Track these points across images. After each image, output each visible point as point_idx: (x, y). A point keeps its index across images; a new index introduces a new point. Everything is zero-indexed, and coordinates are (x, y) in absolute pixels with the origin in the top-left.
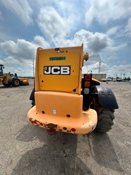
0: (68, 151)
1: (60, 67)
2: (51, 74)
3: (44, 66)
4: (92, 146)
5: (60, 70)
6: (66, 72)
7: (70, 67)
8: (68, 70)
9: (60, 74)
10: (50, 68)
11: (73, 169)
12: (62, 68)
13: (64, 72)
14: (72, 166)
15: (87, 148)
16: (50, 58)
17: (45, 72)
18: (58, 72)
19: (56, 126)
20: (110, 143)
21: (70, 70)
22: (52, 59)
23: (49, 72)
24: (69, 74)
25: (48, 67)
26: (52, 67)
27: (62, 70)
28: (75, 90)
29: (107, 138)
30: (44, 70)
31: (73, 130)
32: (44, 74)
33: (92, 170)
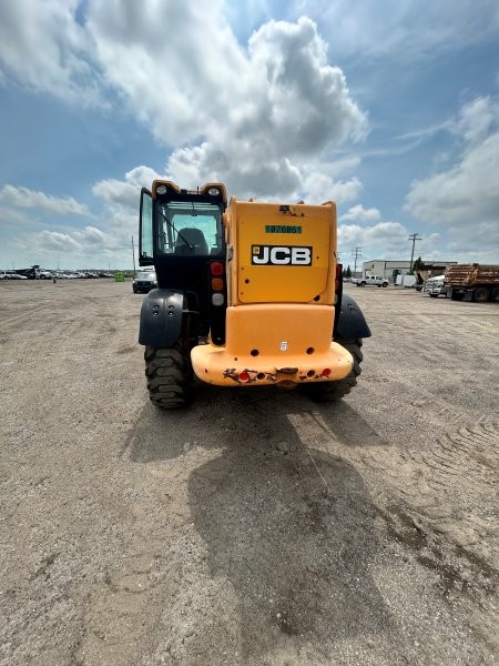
0: (284, 446)
1: (290, 248)
2: (270, 263)
3: (253, 246)
4: (325, 426)
5: (290, 256)
6: (304, 259)
7: (310, 248)
8: (307, 256)
9: (290, 264)
10: (266, 250)
11: (311, 465)
12: (295, 250)
13: (298, 259)
14: (306, 462)
15: (318, 431)
16: (267, 227)
17: (256, 259)
18: (287, 260)
19: (296, 370)
20: (355, 414)
21: (310, 256)
22: (271, 229)
23: (265, 260)
24: (310, 264)
25: (262, 248)
26: (271, 247)
27: (295, 256)
28: (317, 298)
29: (347, 407)
30: (253, 255)
31: (327, 372)
32: (253, 263)
33: (343, 456)
